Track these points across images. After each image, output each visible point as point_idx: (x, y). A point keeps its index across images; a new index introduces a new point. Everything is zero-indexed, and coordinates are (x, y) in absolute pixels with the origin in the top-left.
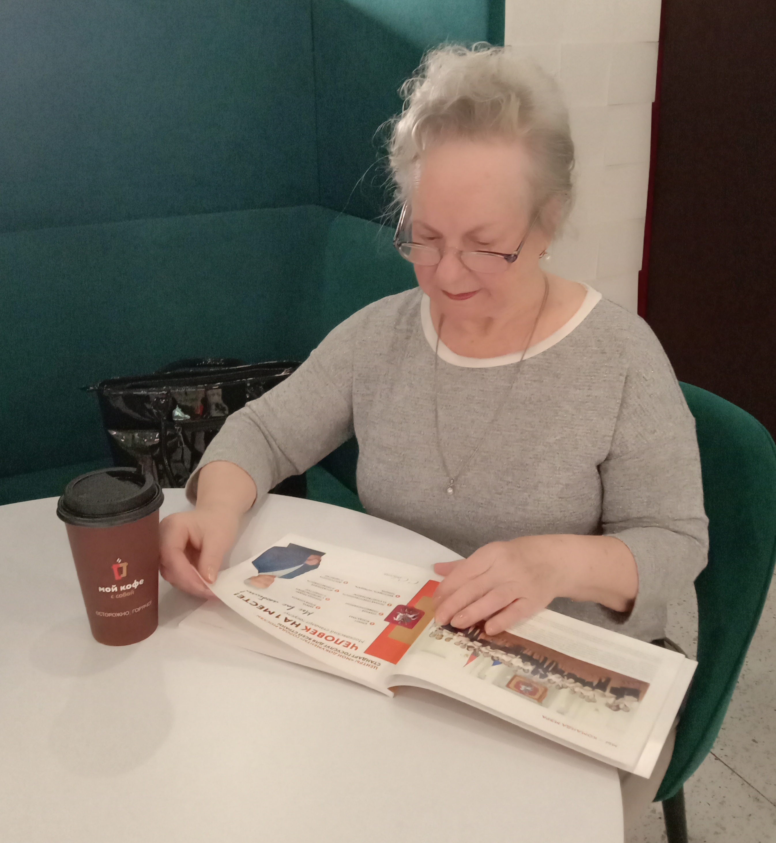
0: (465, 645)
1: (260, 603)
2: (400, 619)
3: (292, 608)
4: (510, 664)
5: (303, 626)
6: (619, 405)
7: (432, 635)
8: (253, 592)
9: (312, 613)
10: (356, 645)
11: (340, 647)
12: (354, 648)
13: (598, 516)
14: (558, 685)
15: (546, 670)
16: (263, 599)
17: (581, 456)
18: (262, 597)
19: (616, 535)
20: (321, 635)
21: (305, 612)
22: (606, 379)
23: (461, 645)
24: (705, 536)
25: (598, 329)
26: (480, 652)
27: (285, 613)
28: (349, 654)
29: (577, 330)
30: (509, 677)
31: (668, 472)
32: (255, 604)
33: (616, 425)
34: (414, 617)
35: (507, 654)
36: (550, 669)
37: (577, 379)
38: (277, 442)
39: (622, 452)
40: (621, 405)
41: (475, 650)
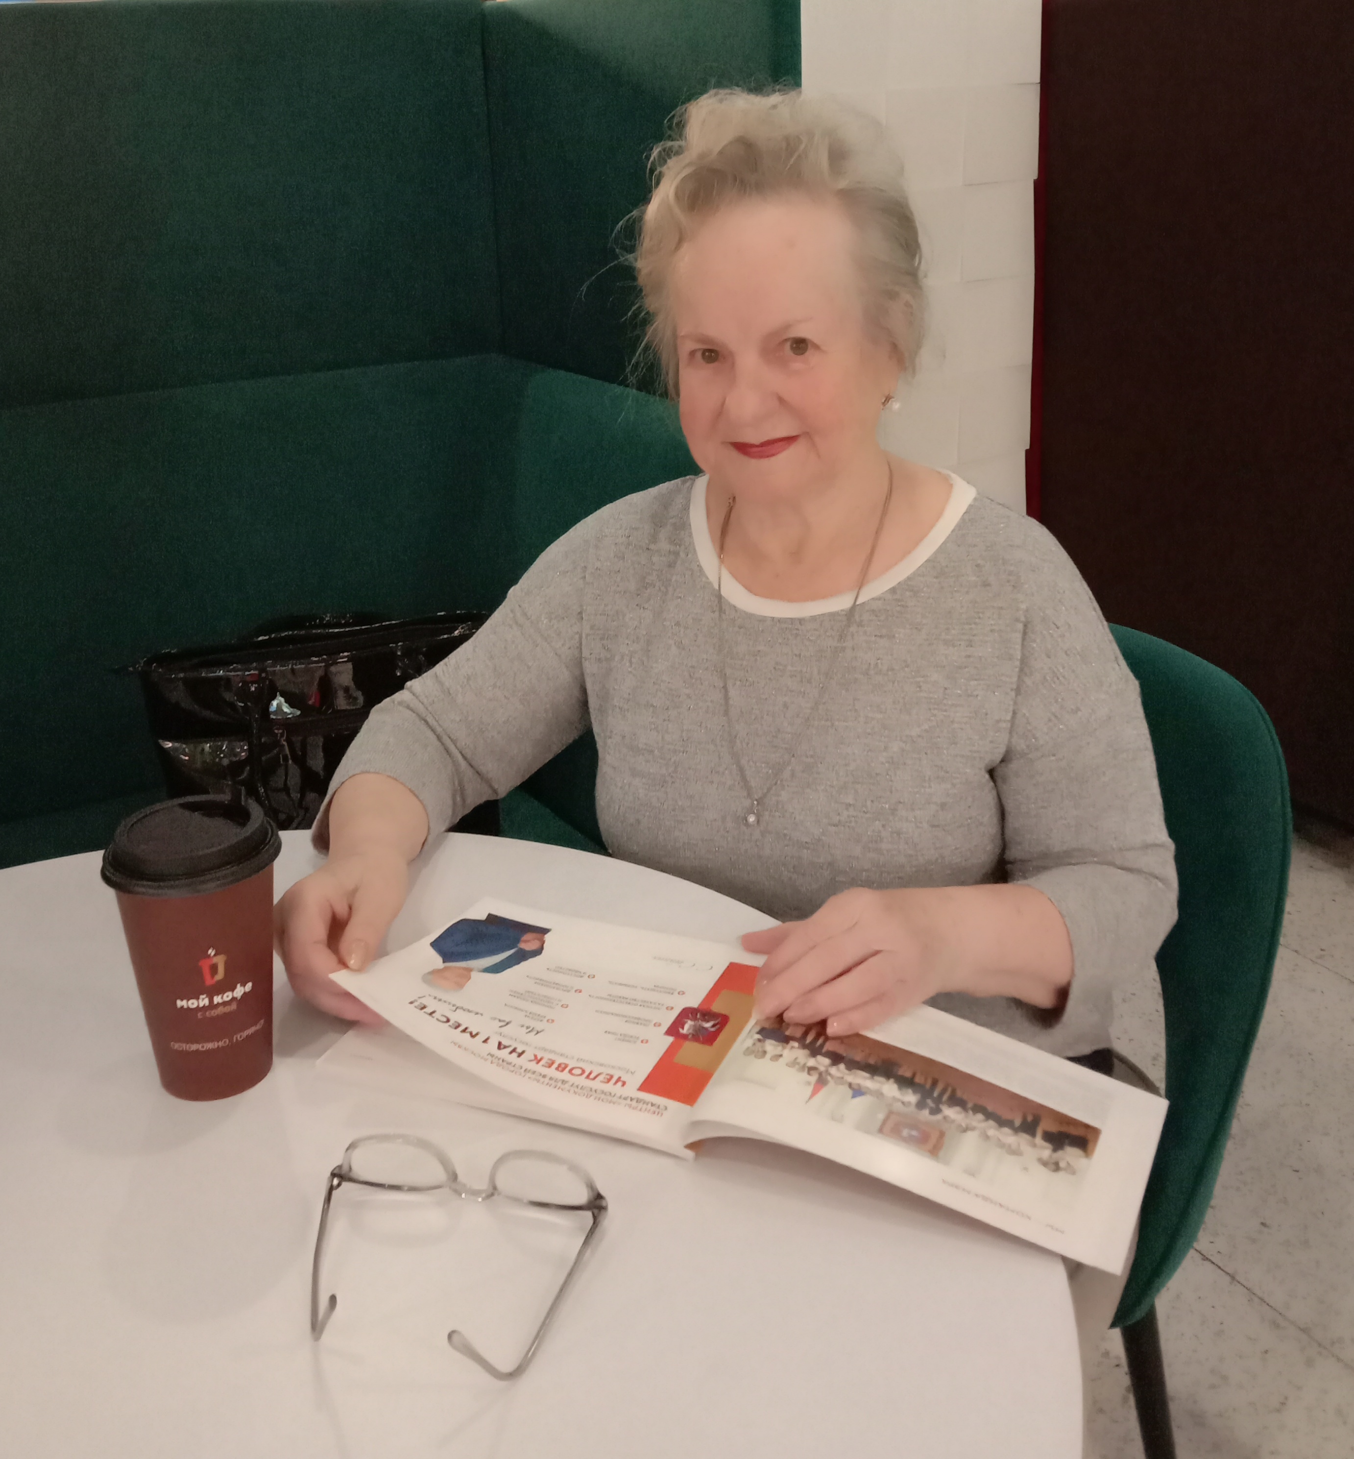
0: (805, 1064)
1: (455, 1017)
2: (691, 1031)
3: (507, 1024)
4: (879, 1094)
5: (529, 1055)
6: (1017, 670)
7: (748, 1052)
8: (439, 997)
9: (541, 1032)
10: (622, 1079)
11: (597, 1084)
12: (620, 1084)
13: (998, 851)
14: (960, 1126)
15: (938, 1101)
16: (458, 1010)
17: (963, 756)
18: (454, 1005)
19: (1031, 881)
20: (561, 1068)
21: (530, 1030)
22: (994, 627)
23: (797, 1066)
24: (1171, 873)
25: (975, 546)
26: (829, 1078)
27: (496, 1033)
28: (613, 1094)
29: (941, 549)
30: (881, 1116)
31: (1104, 773)
32: (445, 1020)
33: (1015, 703)
34: (713, 1026)
35: (872, 1077)
36: (945, 1098)
37: (948, 629)
38: (458, 745)
39: (1028, 746)
40: (1021, 670)
41: (820, 1074)
